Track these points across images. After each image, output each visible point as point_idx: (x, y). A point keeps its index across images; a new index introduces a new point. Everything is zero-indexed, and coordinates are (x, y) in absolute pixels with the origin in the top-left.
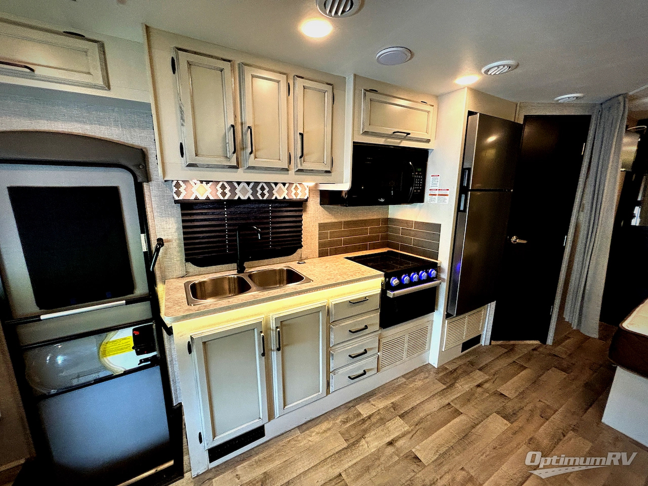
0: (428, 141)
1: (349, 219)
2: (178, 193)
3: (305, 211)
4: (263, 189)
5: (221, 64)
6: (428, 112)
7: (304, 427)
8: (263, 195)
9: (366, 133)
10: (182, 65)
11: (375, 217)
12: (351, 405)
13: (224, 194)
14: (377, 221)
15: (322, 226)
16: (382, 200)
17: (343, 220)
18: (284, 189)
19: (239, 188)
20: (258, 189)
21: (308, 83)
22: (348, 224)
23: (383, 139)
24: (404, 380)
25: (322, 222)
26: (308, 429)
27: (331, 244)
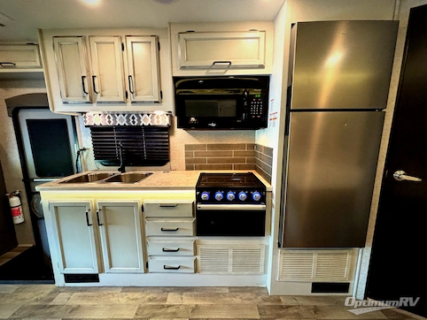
0: (262, 67)
1: (214, 143)
2: (86, 122)
3: (173, 134)
4: (133, 118)
5: (76, 40)
6: (258, 38)
7: (126, 289)
8: (134, 122)
9: (183, 68)
10: (57, 46)
11: (240, 142)
12: (168, 289)
13: (110, 122)
14: (242, 146)
15: (188, 147)
16: (213, 125)
17: (207, 143)
18: (149, 118)
19: (118, 118)
20: (130, 118)
21: (134, 39)
22: (211, 147)
23: (205, 71)
24: (227, 291)
25: (188, 143)
26: (128, 291)
27: (196, 161)
